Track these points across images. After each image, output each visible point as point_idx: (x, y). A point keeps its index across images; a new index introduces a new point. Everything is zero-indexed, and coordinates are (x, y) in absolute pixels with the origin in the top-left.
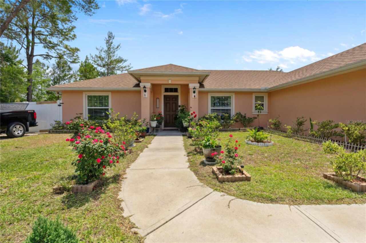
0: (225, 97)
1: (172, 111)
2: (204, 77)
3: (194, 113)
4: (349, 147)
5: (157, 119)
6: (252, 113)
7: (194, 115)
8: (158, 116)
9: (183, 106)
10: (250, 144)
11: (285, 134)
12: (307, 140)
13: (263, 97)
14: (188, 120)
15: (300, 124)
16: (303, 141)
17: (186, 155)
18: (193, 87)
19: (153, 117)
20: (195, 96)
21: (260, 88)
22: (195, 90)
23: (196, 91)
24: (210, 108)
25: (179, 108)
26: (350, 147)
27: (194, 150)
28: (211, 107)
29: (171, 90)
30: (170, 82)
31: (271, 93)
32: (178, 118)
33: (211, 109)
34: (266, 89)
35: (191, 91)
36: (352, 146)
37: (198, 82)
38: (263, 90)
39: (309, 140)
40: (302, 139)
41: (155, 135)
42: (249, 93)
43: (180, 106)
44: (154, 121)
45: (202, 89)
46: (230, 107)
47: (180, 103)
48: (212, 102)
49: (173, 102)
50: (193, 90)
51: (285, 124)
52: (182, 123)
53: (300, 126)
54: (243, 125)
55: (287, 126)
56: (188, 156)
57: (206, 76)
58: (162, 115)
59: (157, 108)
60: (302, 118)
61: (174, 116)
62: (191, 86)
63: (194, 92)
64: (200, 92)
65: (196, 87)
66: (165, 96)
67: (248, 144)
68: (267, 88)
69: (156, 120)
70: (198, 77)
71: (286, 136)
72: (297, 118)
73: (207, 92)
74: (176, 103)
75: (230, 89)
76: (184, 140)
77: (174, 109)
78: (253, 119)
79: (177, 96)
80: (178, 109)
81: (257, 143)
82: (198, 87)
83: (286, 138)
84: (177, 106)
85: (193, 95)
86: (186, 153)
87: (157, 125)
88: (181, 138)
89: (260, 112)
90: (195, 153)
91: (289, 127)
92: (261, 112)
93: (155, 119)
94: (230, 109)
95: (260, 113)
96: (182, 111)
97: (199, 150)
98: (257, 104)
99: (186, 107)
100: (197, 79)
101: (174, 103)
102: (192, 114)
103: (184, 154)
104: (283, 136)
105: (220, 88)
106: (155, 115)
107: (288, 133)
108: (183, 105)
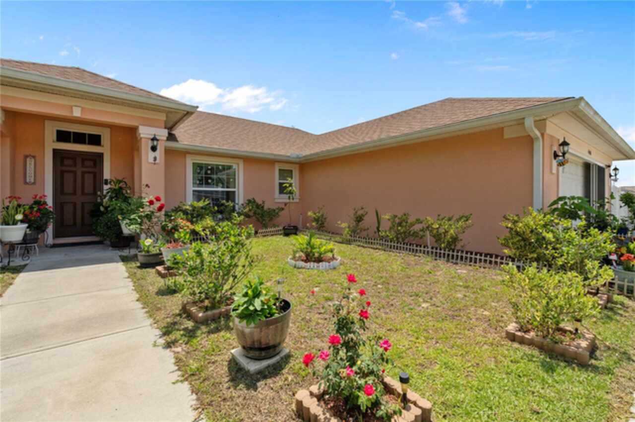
0: (223, 166)
1: (83, 193)
2: (179, 116)
3: (158, 199)
4: (442, 255)
5: (25, 215)
6: (275, 199)
7: (157, 205)
8: (31, 208)
9: (120, 181)
10: (301, 268)
11: (338, 239)
12: (378, 246)
13: (291, 171)
14: (140, 217)
15: (359, 219)
16: (372, 248)
17: (162, 341)
18: (152, 137)
19: (12, 212)
20: (155, 159)
21: (289, 154)
22: (155, 143)
23: (158, 147)
24: (190, 188)
25: (106, 187)
26: (444, 254)
27: (180, 315)
28: (193, 187)
29: (80, 138)
30: (77, 113)
31: (305, 165)
32: (103, 213)
33: (194, 191)
34: (298, 157)
35: (146, 146)
36: (447, 252)
37: (163, 125)
38: (293, 158)
39: (380, 247)
40: (369, 246)
41: (18, 270)
42: (268, 162)
43: (106, 182)
44: (15, 223)
45: (172, 144)
46: (235, 188)
47: (107, 175)
48: (196, 175)
49: (85, 169)
50: (150, 144)
51: (338, 221)
52: (119, 225)
53: (359, 221)
54: (262, 223)
55: (342, 223)
56: (168, 345)
57: (185, 115)
58: (45, 203)
59: (26, 183)
60: (362, 208)
61: (88, 208)
62: (145, 132)
63: (154, 149)
64: (168, 152)
65: (158, 138)
66: (56, 152)
67: (299, 268)
68: (300, 156)
69: (22, 221)
70: (165, 115)
71: (341, 240)
72: (355, 209)
73: (184, 153)
74: (95, 174)
75: (235, 151)
76: (132, 276)
77: (89, 188)
78: (277, 211)
79: (100, 156)
80: (101, 190)
81: (316, 264)
82: (165, 138)
83: (342, 245)
84: (98, 180)
85: (151, 155)
86: (158, 332)
87: (25, 235)
88: (119, 269)
89: (291, 198)
90: (190, 324)
91: (344, 225)
92: (293, 199)
93: (19, 217)
94: (234, 192)
95: (291, 200)
96: (118, 194)
97: (200, 315)
98: (288, 183)
99: (129, 184)
100: (163, 117)
101: (89, 172)
102: (151, 203)
103: (153, 339)
104: (336, 242)
105: (216, 147)
106: (19, 206)
107: (344, 236)
108: (120, 179)
